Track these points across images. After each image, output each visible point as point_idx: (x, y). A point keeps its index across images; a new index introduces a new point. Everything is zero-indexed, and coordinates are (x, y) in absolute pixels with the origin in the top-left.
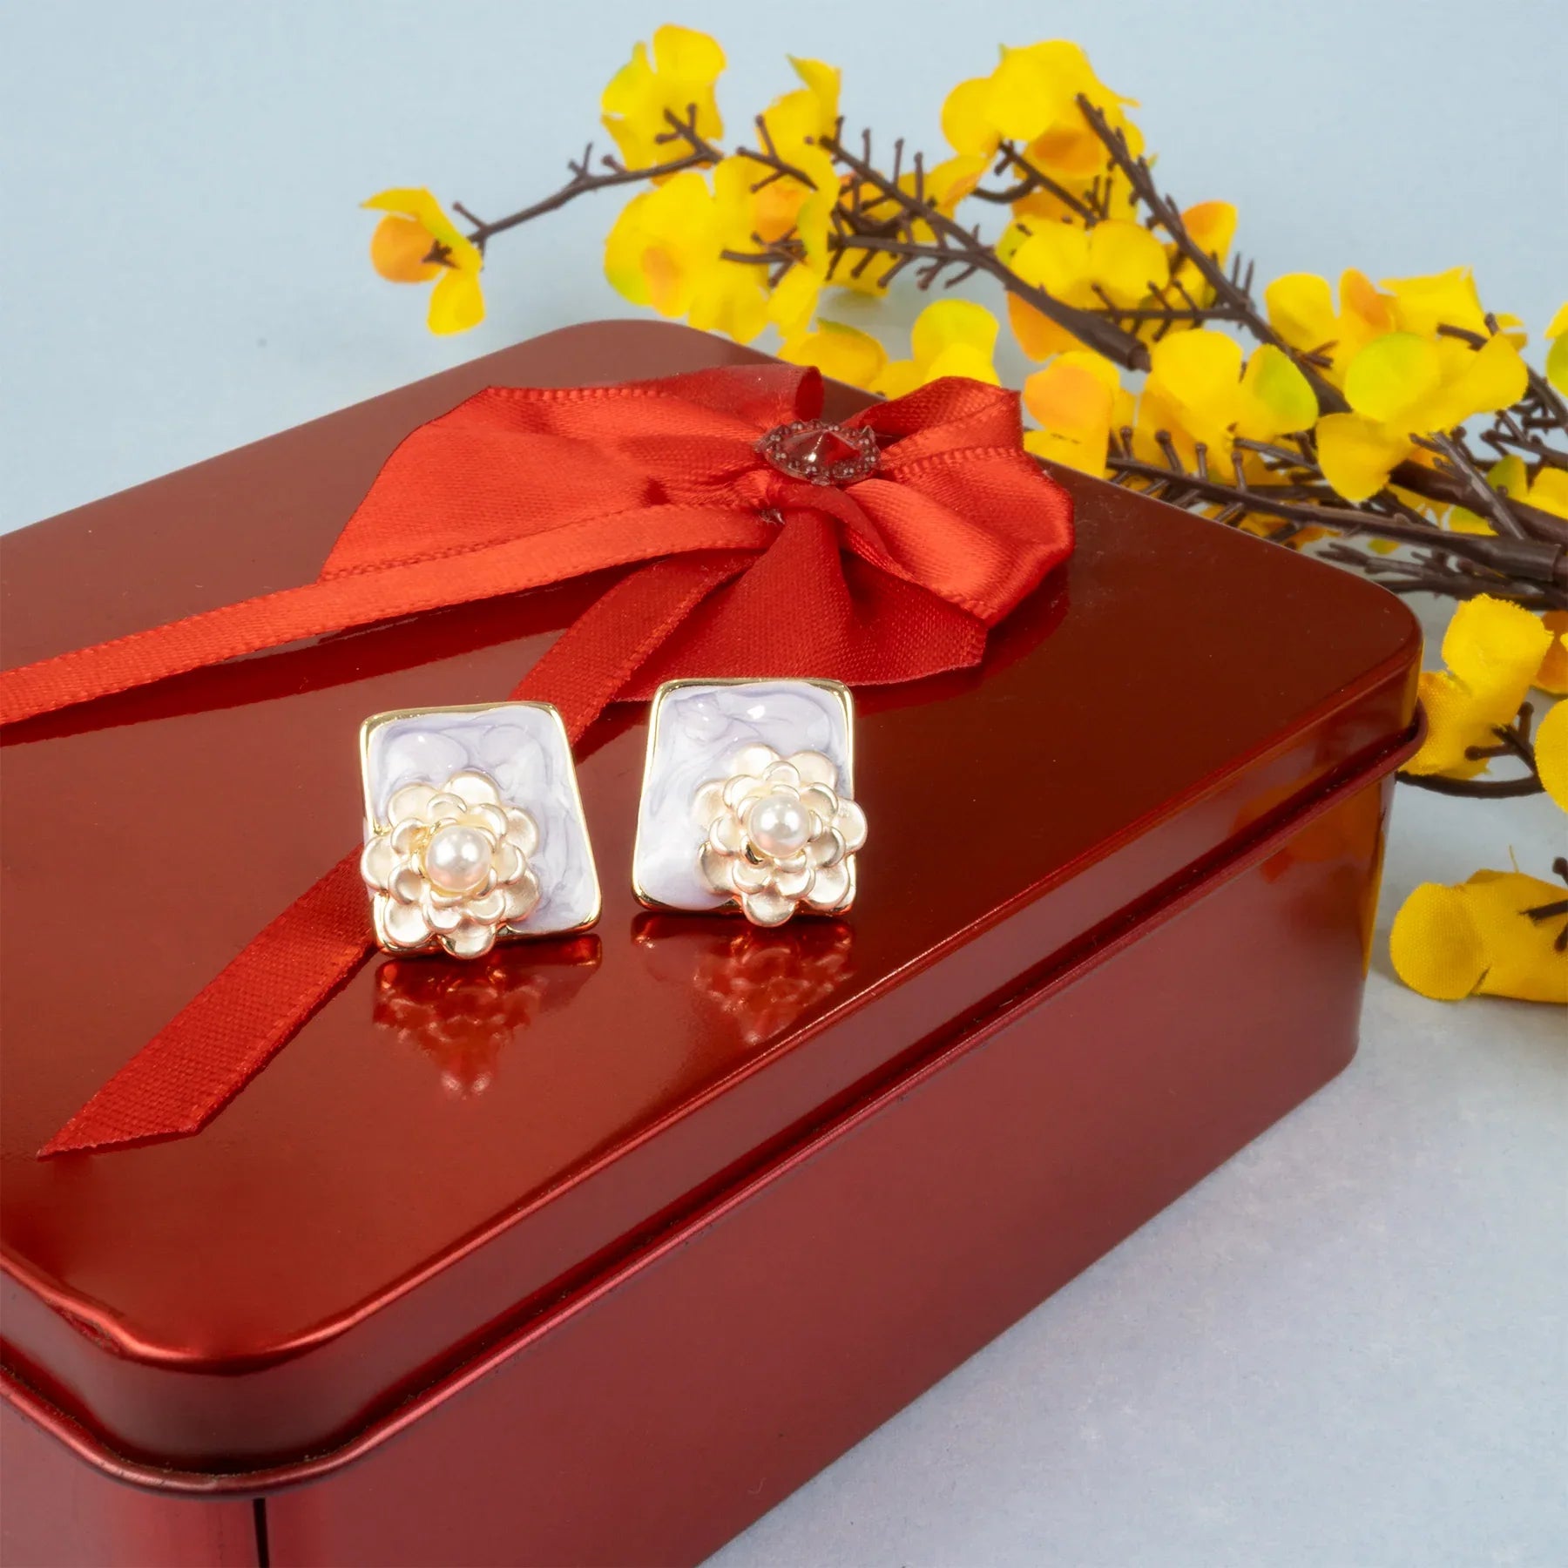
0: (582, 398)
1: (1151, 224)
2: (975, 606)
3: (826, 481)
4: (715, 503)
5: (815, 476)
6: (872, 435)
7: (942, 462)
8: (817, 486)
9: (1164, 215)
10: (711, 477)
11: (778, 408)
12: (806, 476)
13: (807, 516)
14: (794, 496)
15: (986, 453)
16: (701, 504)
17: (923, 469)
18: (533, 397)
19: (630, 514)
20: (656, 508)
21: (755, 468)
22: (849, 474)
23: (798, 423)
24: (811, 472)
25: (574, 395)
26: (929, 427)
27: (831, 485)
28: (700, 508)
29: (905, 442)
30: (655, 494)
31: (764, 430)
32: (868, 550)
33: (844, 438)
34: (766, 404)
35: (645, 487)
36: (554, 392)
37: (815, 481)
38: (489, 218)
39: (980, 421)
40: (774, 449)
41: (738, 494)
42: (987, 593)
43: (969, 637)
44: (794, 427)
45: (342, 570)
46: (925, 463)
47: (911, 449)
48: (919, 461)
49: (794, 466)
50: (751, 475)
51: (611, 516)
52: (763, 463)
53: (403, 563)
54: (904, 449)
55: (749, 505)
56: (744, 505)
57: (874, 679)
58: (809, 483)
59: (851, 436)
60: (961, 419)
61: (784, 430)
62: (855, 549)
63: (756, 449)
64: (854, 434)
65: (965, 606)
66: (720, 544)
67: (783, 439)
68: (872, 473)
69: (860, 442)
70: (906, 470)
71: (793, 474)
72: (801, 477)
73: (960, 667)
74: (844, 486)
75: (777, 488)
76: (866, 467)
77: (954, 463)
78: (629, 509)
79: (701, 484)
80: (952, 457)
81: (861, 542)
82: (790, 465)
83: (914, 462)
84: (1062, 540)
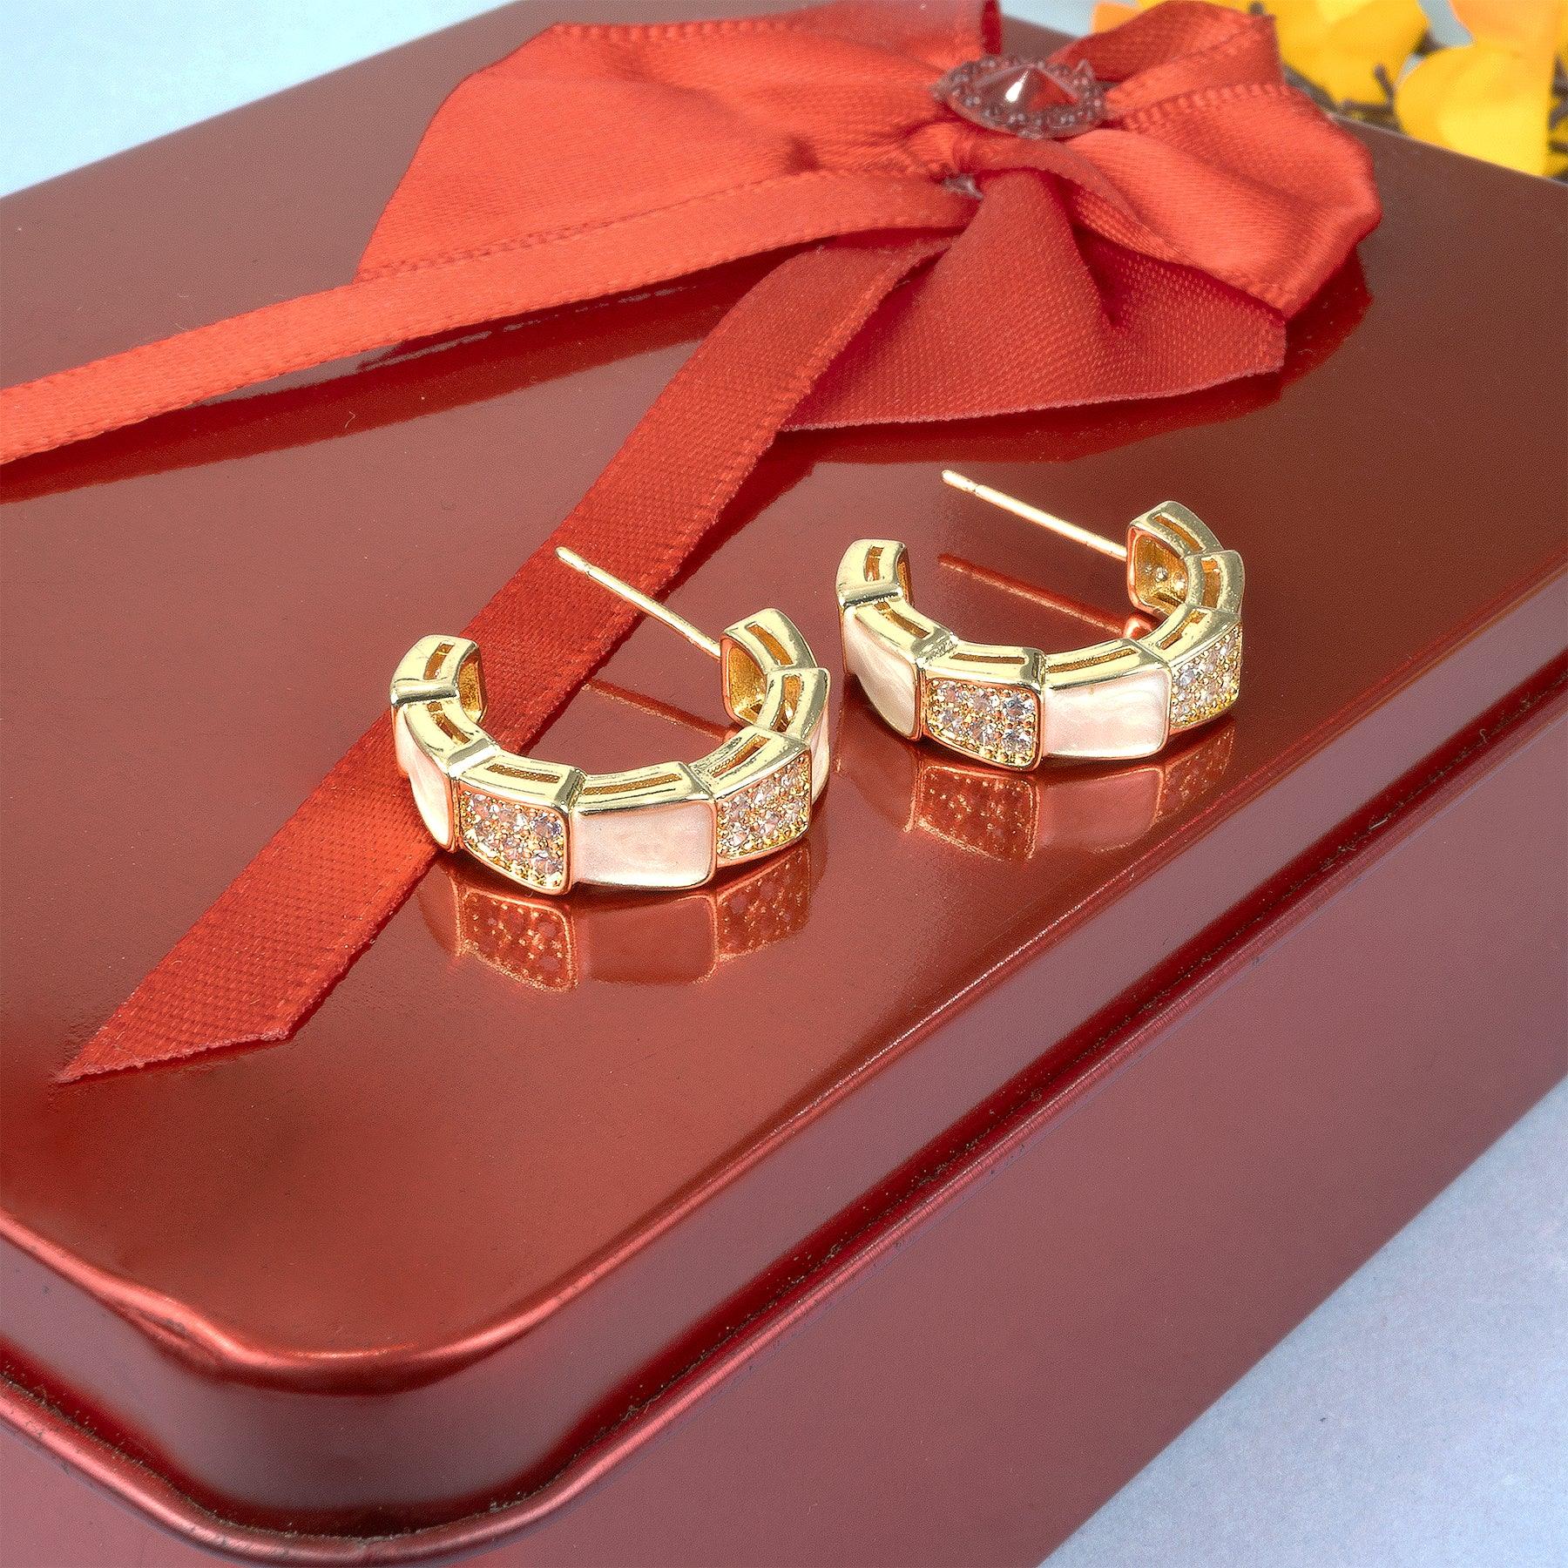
0: (683, 35)
2: (1267, 289)
3: (1038, 132)
4: (885, 168)
5: (1023, 127)
6: (1090, 73)
7: (1191, 105)
8: (1027, 140)
10: (874, 134)
11: (957, 41)
12: (1010, 126)
13: (1021, 178)
14: (994, 153)
15: (1249, 91)
16: (866, 170)
17: (1165, 115)
18: (614, 36)
19: (769, 184)
20: (806, 176)
21: (938, 120)
22: (1067, 123)
23: (989, 59)
24: (1017, 121)
25: (672, 33)
26: (1162, 62)
27: (1043, 139)
28: (867, 175)
29: (1128, 85)
30: (802, 158)
31: (941, 72)
32: (1107, 222)
33: (1054, 77)
34: (940, 39)
35: (788, 149)
36: (646, 29)
37: (1024, 132)
39: (1227, 56)
40: (963, 93)
41: (914, 155)
42: (1274, 273)
43: (1263, 333)
44: (983, 65)
45: (385, 267)
46: (1168, 107)
47: (1139, 93)
48: (1160, 104)
49: (993, 114)
50: (931, 130)
51: (747, 188)
52: (947, 114)
53: (469, 255)
54: (1129, 94)
55: (930, 171)
56: (922, 171)
57: (1143, 391)
58: (1014, 136)
59: (1062, 75)
60: (1201, 53)
61: (972, 69)
62: (1087, 222)
63: (936, 95)
64: (1066, 72)
65: (1254, 290)
66: (900, 221)
67: (971, 81)
68: (1097, 122)
69: (1076, 82)
70: (1142, 116)
71: (991, 125)
72: (1003, 129)
73: (1258, 371)
74: (1062, 139)
75: (967, 145)
76: (1089, 114)
77: (1208, 105)
78: (770, 177)
79: (863, 144)
80: (1204, 97)
81: (1098, 212)
82: (987, 113)
83: (1153, 105)
84: (1363, 202)
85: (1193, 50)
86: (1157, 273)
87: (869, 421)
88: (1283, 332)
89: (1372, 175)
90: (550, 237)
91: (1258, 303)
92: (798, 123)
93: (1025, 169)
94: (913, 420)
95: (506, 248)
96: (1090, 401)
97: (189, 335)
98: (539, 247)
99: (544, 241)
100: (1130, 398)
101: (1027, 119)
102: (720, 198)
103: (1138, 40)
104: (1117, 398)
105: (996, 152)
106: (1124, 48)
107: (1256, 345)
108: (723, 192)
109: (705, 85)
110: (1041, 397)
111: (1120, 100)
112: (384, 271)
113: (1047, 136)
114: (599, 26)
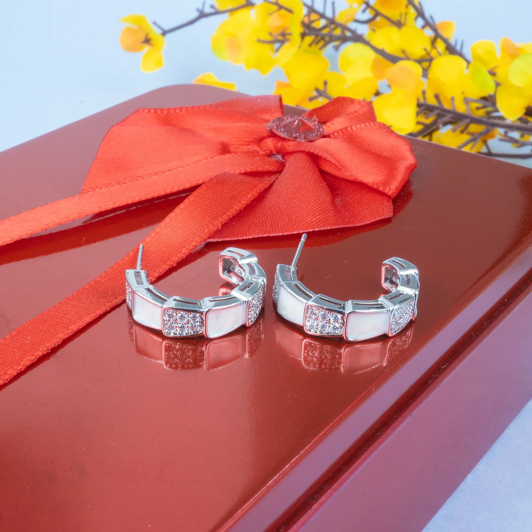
1: (423, 27)
2: (385, 189)
3: (303, 139)
4: (252, 152)
5: (298, 138)
6: (317, 120)
7: (352, 130)
8: (299, 142)
9: (428, 24)
10: (248, 142)
11: (273, 111)
12: (294, 138)
13: (300, 154)
15: (370, 125)
16: (246, 153)
17: (343, 133)
19: (215, 158)
20: (227, 155)
21: (269, 136)
22: (312, 136)
23: (284, 116)
24: (296, 136)
26: (339, 116)
27: (305, 141)
28: (247, 155)
30: (225, 149)
32: (329, 168)
33: (306, 121)
34: (266, 110)
35: (221, 147)
37: (299, 140)
38: (167, 27)
39: (360, 114)
40: (277, 127)
41: (261, 148)
42: (386, 183)
43: (385, 204)
44: (282, 118)
45: (91, 188)
46: (344, 130)
47: (332, 126)
48: (341, 130)
49: (288, 134)
50: (266, 140)
51: (209, 159)
52: (272, 135)
53: (118, 183)
54: (329, 127)
55: (267, 153)
56: (264, 153)
57: (349, 224)
58: (296, 141)
59: (308, 121)
60: (351, 113)
61: (280, 120)
62: (322, 168)
63: (268, 128)
64: (309, 120)
65: (381, 189)
66: (260, 169)
67: (279, 123)
68: (321, 136)
69: (313, 123)
70: (336, 134)
71: (287, 138)
72: (292, 138)
73: (385, 217)
74: (312, 141)
75: (279, 144)
76: (319, 133)
77: (357, 129)
78: (215, 156)
79: (244, 145)
80: (356, 127)
81: (326, 165)
82: (286, 133)
83: (339, 130)
84: (410, 160)
85: (349, 112)
86: (347, 184)
87: (260, 236)
88: (391, 203)
89: (412, 151)
90: (145, 178)
91: (383, 194)
92: (223, 138)
93: (301, 151)
94: (274, 235)
95: (130, 181)
96: (332, 228)
97: (26, 213)
98: (142, 180)
99: (143, 179)
100: (345, 227)
101: (299, 135)
102: (200, 163)
103: (328, 110)
104: (341, 226)
105: (290, 146)
106: (323, 112)
107: (383, 209)
108: (201, 161)
109: (189, 127)
110: (317, 226)
111: (327, 128)
112: (91, 190)
113: (306, 140)
114: (154, 109)
